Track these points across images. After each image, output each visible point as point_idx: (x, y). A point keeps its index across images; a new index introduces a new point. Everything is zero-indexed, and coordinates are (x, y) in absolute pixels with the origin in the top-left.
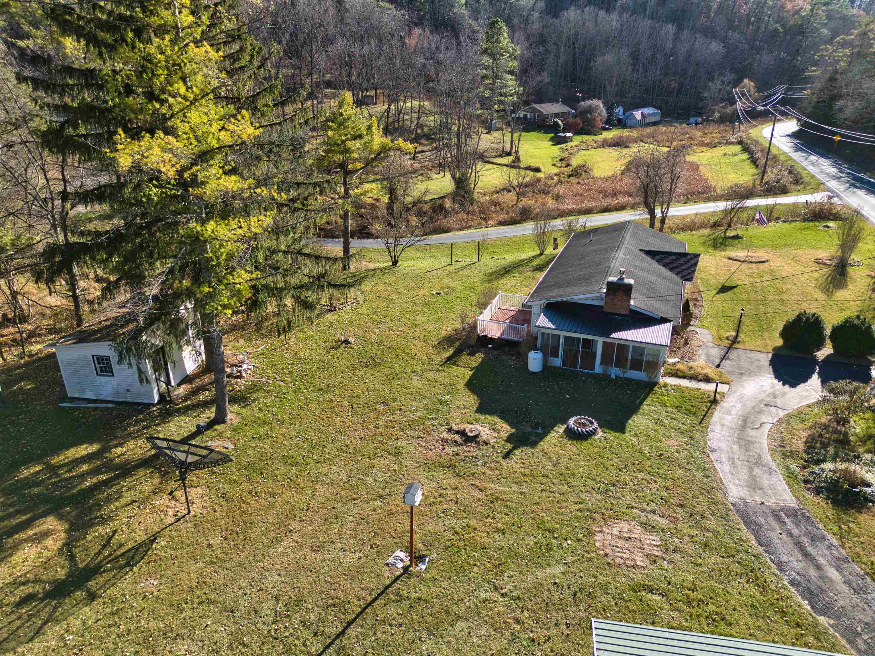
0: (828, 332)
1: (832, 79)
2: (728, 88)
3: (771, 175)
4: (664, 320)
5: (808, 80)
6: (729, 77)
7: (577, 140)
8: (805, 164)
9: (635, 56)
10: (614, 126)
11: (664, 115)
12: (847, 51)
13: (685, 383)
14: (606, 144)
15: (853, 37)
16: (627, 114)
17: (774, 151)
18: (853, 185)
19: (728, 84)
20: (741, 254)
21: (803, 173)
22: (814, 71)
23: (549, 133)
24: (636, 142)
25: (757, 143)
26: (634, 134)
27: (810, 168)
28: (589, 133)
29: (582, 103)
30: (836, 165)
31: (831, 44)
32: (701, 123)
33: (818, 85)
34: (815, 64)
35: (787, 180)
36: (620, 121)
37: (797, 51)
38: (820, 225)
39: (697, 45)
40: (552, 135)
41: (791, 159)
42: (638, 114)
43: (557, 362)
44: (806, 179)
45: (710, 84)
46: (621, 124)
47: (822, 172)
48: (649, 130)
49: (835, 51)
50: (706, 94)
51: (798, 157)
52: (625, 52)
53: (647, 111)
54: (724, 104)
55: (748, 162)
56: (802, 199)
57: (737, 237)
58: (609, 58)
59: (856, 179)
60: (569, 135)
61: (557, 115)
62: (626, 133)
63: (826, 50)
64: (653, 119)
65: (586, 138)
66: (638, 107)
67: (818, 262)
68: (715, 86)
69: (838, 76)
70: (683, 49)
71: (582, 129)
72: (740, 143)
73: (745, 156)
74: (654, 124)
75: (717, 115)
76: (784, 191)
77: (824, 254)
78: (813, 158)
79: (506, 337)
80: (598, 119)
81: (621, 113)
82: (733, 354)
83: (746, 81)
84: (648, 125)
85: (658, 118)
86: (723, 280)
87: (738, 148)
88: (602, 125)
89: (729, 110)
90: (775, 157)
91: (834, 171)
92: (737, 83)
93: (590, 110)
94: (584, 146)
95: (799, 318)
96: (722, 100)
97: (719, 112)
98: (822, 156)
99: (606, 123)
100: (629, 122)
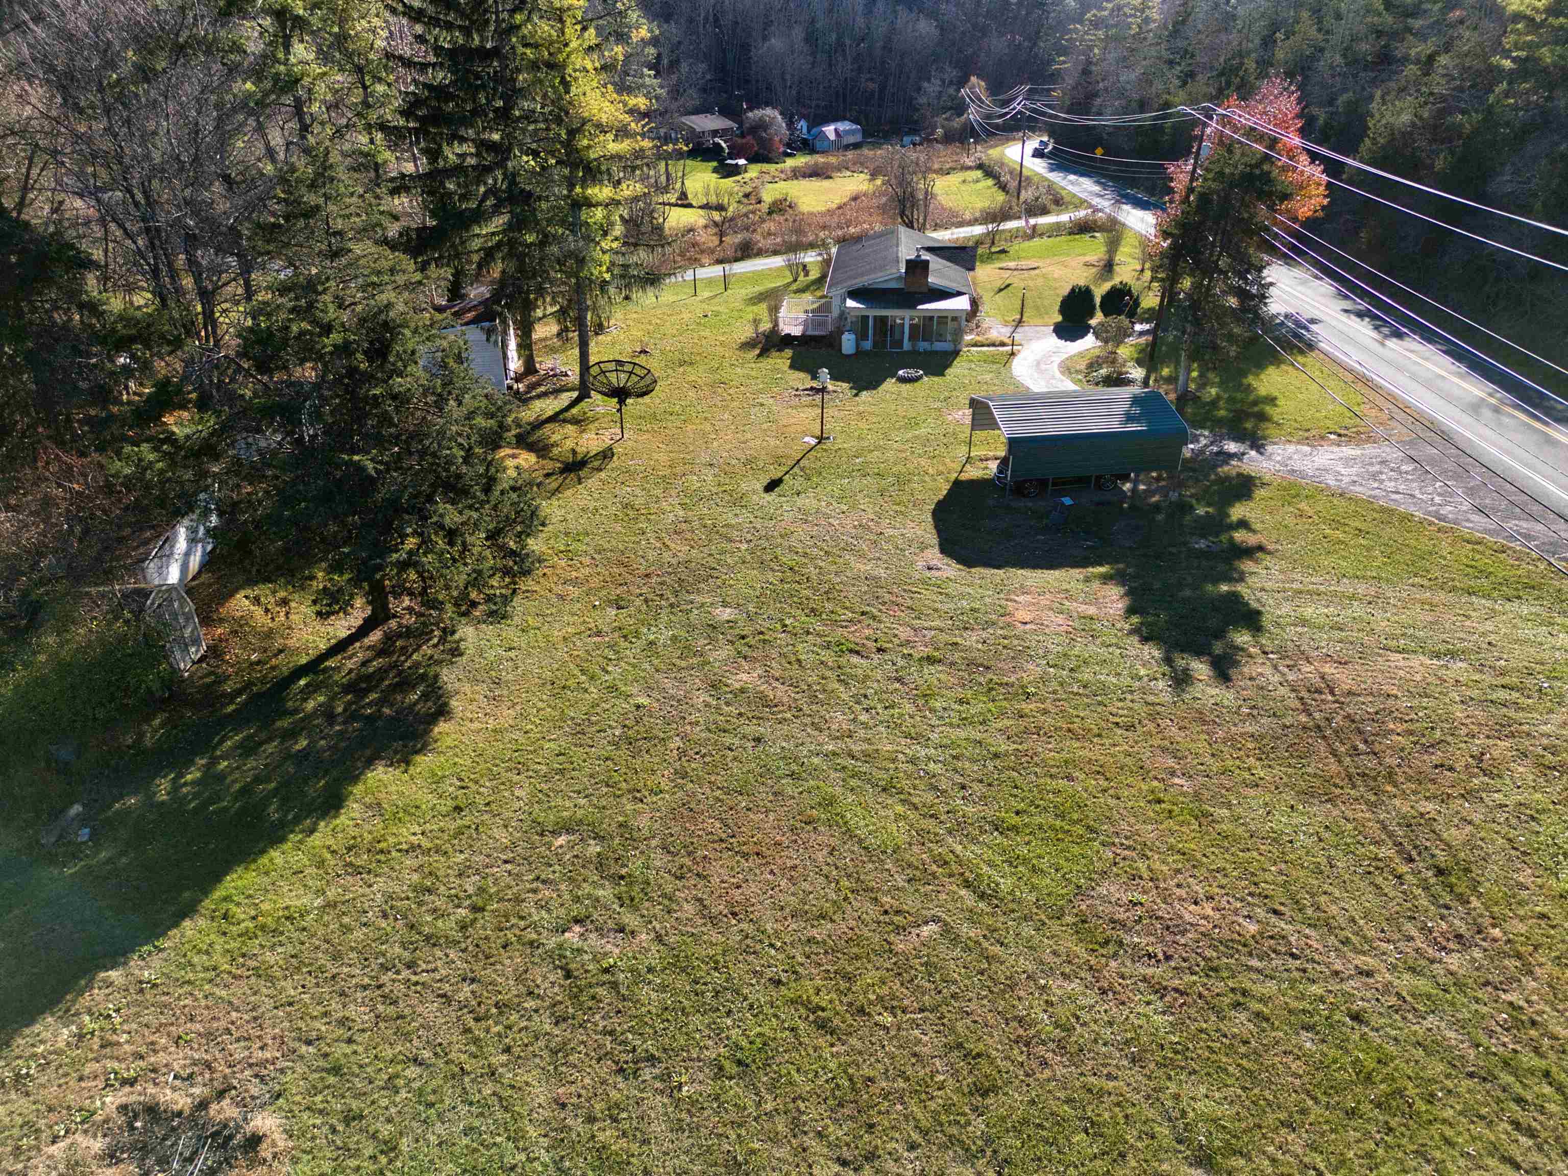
0: (1098, 300)
1: (1086, 72)
2: (951, 91)
3: (1027, 195)
4: (959, 294)
5: (1054, 77)
6: (952, 73)
7: (754, 171)
8: (1063, 183)
9: (811, 39)
10: (798, 149)
11: (866, 133)
12: (1101, 34)
13: (985, 349)
14: (797, 174)
15: (1106, 13)
16: (814, 131)
17: (1025, 172)
18: (1117, 201)
19: (951, 83)
20: (1012, 264)
21: (1063, 193)
22: (1064, 62)
23: (709, 160)
24: (839, 170)
25: (1002, 164)
26: (833, 160)
27: (1070, 188)
28: (768, 160)
29: (750, 114)
30: (1098, 183)
31: (1081, 22)
32: (921, 144)
33: (1070, 81)
34: (1064, 51)
35: (1046, 200)
36: (805, 142)
37: (1038, 32)
38: (1086, 237)
39: (899, 23)
40: (715, 164)
41: (1047, 179)
42: (829, 130)
43: (868, 345)
44: (1067, 199)
45: (926, 84)
46: (807, 147)
47: (1085, 190)
48: (850, 155)
49: (1086, 33)
50: (923, 100)
51: (1056, 178)
52: (798, 33)
53: (844, 126)
54: (948, 114)
55: (996, 188)
56: (1064, 218)
57: (1003, 251)
58: (776, 43)
59: (1123, 196)
60: (742, 162)
61: (715, 133)
62: (820, 159)
63: (1076, 31)
64: (852, 139)
65: (766, 167)
66: (827, 121)
67: (1087, 265)
68: (932, 87)
69: (1094, 68)
70: (880, 28)
71: (757, 154)
72: (980, 167)
73: (990, 182)
74: (856, 146)
75: (940, 131)
76: (1044, 211)
77: (1092, 258)
78: (1072, 177)
79: (809, 333)
80: (777, 139)
81: (805, 130)
82: (1019, 330)
83: (974, 79)
84: (847, 147)
85: (858, 138)
86: (999, 284)
87: (979, 174)
88: (782, 149)
89: (957, 123)
90: (1028, 178)
91: (1097, 189)
92: (963, 81)
93: (762, 126)
94: (767, 178)
95: (1073, 290)
96: (945, 109)
97: (943, 127)
98: (1082, 175)
99: (789, 145)
100: (818, 144)
